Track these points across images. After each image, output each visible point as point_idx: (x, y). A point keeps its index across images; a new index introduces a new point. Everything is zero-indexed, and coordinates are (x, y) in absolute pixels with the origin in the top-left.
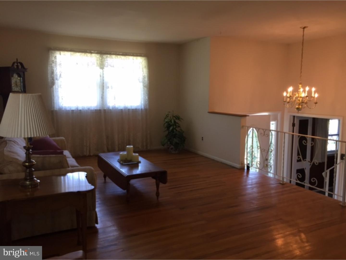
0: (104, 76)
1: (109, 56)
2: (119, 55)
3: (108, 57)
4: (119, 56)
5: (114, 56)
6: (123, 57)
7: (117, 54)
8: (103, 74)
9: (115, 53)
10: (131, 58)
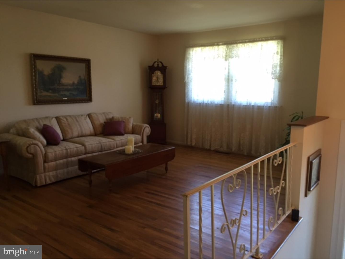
0: (230, 68)
1: (235, 45)
2: (246, 42)
3: (234, 47)
4: (246, 44)
5: (240, 45)
6: (250, 44)
7: (244, 42)
8: (229, 66)
9: (241, 41)
10: (259, 44)
